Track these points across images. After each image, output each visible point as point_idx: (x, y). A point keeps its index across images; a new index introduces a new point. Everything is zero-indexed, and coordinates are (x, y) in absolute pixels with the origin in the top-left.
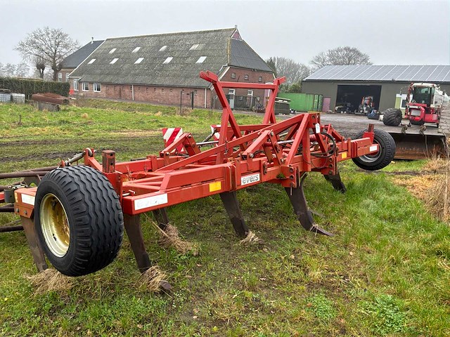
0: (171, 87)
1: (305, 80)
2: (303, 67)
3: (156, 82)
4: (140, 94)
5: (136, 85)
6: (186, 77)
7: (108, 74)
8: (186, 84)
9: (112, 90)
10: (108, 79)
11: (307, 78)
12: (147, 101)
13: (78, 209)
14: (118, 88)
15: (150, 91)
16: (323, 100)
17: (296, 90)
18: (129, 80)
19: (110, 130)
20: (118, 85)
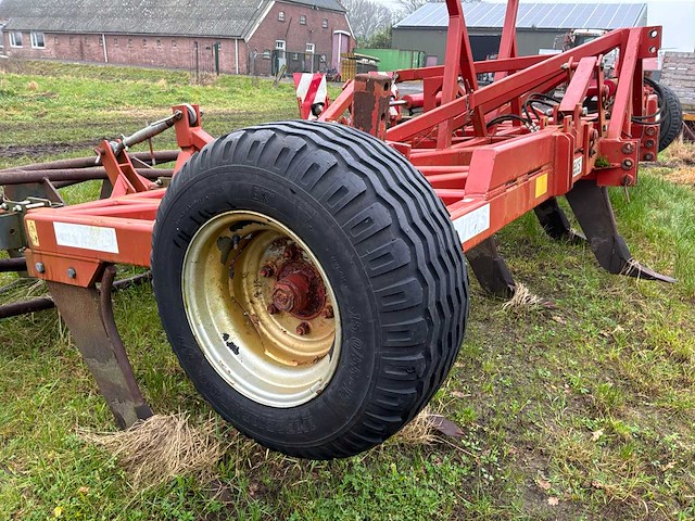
0: (175, 38)
1: (396, 26)
2: (381, 9)
3: (146, 29)
4: (118, 50)
5: (109, 35)
6: (200, 19)
7: (56, 16)
8: (200, 31)
9: (65, 45)
10: (56, 25)
11: (399, 24)
12: (132, 62)
13: (387, 256)
14: (76, 41)
15: (136, 44)
16: (425, 60)
17: (382, 44)
18: (96, 25)
19: (94, 107)
20: (74, 34)
